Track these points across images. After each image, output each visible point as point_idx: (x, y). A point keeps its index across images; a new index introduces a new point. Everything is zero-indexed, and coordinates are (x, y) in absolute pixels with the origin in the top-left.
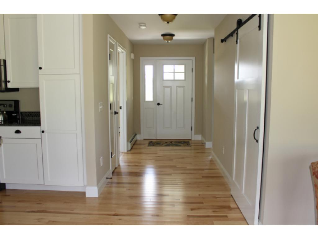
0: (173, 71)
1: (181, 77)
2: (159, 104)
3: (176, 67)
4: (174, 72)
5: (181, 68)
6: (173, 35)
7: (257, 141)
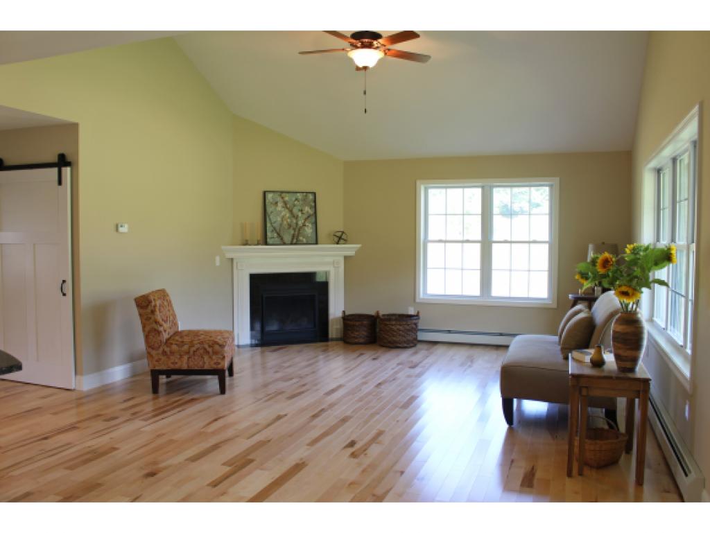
7: (64, 295)
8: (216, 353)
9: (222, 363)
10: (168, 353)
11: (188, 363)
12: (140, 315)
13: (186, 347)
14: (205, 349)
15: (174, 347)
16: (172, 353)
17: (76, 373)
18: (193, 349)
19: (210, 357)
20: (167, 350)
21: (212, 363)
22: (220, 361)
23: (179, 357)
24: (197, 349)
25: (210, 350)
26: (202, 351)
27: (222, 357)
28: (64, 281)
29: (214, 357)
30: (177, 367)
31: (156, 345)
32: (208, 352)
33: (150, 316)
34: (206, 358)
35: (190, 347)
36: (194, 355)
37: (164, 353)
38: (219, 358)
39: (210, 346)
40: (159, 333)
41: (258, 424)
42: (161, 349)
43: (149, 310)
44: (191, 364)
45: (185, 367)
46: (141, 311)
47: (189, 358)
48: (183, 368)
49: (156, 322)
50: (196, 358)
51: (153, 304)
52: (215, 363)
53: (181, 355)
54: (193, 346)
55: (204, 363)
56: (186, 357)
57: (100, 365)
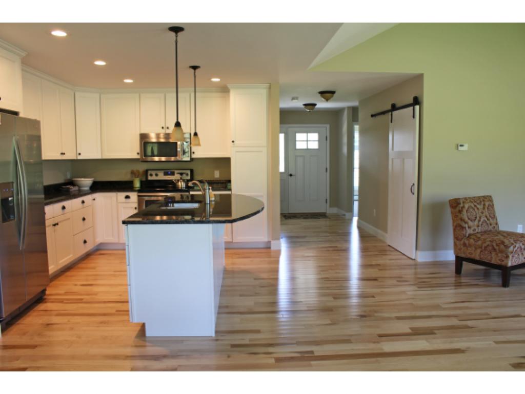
0: (306, 139)
1: (314, 145)
2: (291, 175)
3: (310, 135)
4: (307, 141)
5: (314, 136)
6: (315, 105)
7: (413, 194)
8: (501, 252)
9: (505, 261)
10: (467, 244)
11: (480, 256)
12: (452, 213)
13: (480, 243)
14: (493, 247)
15: (472, 241)
16: (470, 245)
17: (417, 249)
18: (485, 245)
19: (497, 254)
20: (467, 242)
21: (497, 259)
22: (503, 259)
23: (474, 249)
24: (488, 245)
25: (497, 248)
26: (490, 248)
27: (505, 255)
28: (413, 184)
29: (499, 255)
30: (472, 256)
31: (460, 237)
32: (495, 250)
33: (457, 214)
34: (493, 254)
35: (483, 243)
36: (485, 250)
37: (465, 245)
38: (504, 257)
39: (497, 245)
40: (463, 228)
41: (489, 314)
42: (463, 241)
43: (458, 209)
44: (482, 256)
45: (477, 258)
46: (453, 210)
47: (481, 251)
48: (476, 259)
49: (462, 220)
50: (486, 252)
51: (462, 205)
52: (500, 260)
53: (475, 248)
54: (485, 243)
55: (491, 257)
56: (479, 251)
57: (434, 246)
